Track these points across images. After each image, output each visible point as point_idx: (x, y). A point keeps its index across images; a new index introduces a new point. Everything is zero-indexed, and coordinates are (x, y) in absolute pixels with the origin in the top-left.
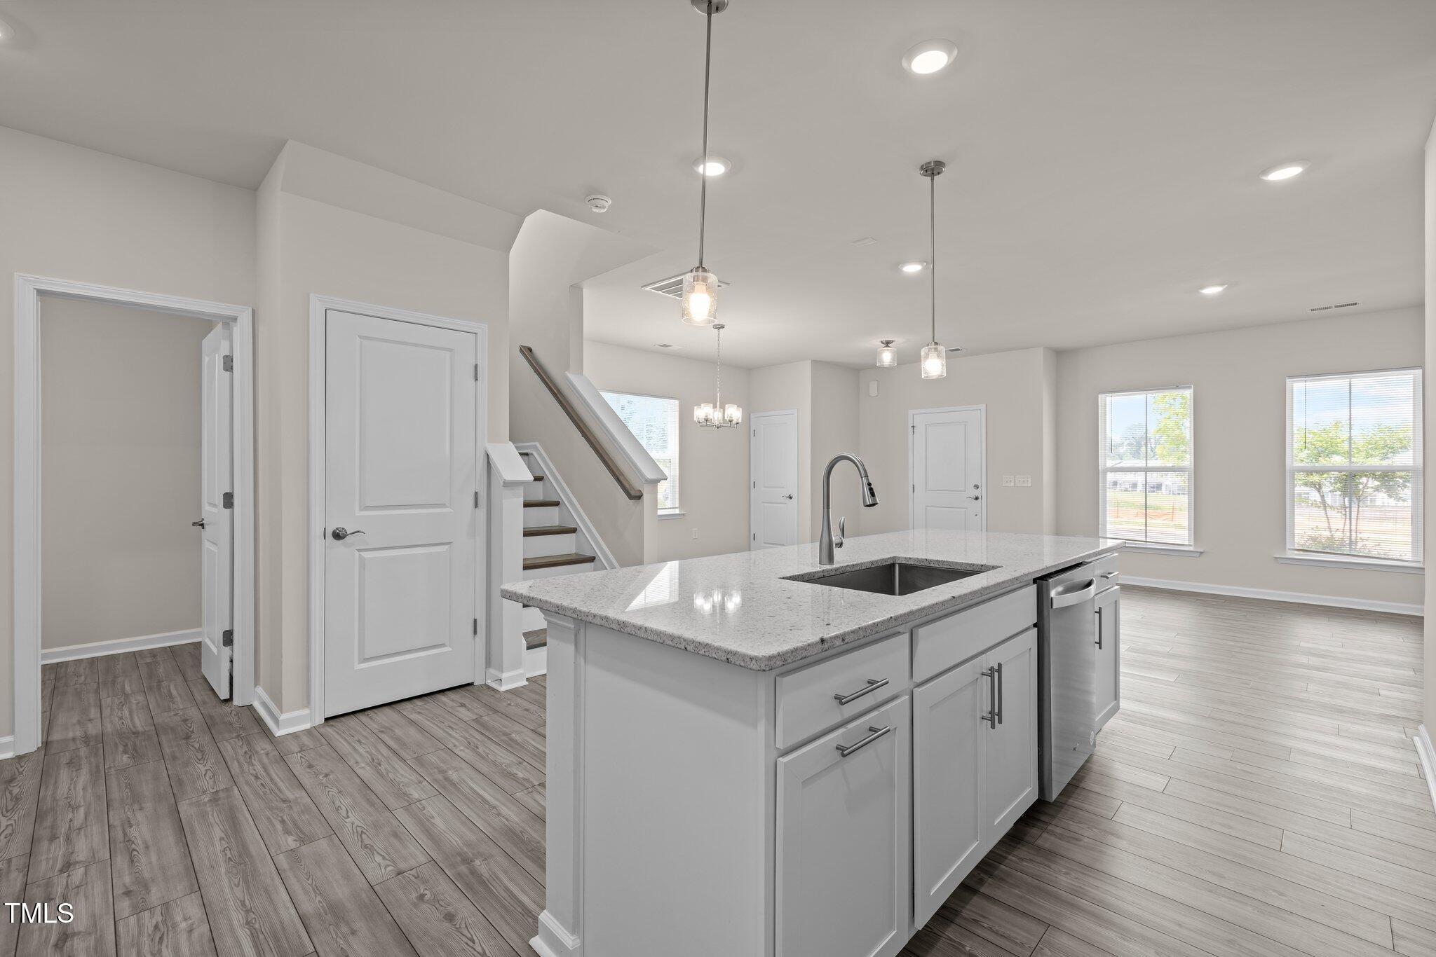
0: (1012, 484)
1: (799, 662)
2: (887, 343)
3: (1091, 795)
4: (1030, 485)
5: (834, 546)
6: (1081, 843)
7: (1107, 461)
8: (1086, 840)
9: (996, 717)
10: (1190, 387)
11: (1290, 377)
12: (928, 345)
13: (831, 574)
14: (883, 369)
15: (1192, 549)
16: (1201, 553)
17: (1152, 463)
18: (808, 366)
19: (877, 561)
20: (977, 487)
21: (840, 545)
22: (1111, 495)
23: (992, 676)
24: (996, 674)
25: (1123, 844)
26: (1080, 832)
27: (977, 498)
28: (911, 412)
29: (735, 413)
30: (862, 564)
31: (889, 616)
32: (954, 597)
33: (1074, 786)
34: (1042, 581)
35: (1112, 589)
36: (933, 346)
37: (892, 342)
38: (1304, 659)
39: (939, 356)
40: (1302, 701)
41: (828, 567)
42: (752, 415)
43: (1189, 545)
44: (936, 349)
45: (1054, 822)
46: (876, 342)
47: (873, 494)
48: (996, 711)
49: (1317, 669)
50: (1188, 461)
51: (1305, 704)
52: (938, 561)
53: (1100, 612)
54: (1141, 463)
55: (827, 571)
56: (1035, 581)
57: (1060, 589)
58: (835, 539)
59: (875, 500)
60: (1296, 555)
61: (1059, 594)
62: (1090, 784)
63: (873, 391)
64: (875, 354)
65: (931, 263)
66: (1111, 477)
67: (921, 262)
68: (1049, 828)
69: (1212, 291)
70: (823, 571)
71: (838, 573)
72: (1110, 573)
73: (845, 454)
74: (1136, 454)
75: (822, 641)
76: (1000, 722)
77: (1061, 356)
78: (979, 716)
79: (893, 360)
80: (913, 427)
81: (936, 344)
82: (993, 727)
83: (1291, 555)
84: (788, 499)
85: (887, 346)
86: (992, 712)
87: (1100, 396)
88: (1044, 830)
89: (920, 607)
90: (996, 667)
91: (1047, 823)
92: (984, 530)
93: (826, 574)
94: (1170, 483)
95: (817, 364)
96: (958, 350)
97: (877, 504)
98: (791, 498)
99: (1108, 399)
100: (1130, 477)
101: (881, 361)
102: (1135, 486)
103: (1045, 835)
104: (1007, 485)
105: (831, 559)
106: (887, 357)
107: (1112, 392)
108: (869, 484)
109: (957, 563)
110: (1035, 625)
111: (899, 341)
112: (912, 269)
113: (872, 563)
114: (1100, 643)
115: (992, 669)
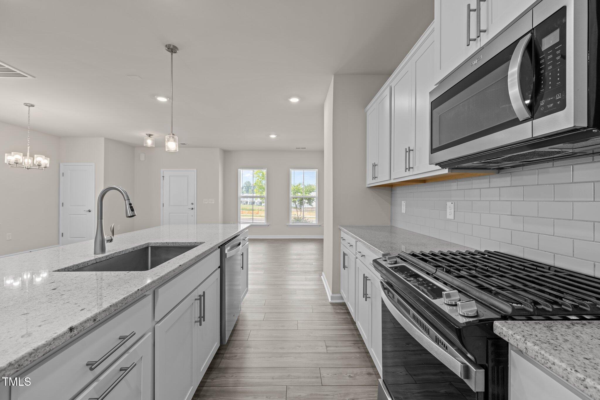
0: (207, 203)
1: (41, 358)
2: (150, 135)
3: (241, 332)
4: (214, 203)
5: (106, 242)
6: (237, 357)
7: (240, 194)
8: (239, 355)
9: (202, 319)
10: (265, 169)
11: (291, 168)
12: (169, 134)
13: (102, 260)
14: (147, 147)
15: (266, 224)
16: (268, 225)
17: (255, 195)
18: (103, 140)
19: (136, 247)
20: (192, 204)
21: (111, 241)
22: (242, 206)
23: (200, 299)
24: (202, 297)
25: (252, 350)
26: (236, 352)
27: (192, 209)
28: (162, 170)
29: (44, 161)
30: (126, 250)
31: (137, 289)
32: (180, 265)
33: (234, 330)
34: (222, 247)
35: (246, 244)
36: (172, 135)
37: (152, 135)
38: (295, 257)
39: (175, 141)
40: (296, 271)
41: (101, 256)
42: (61, 164)
43: (265, 223)
44: (173, 137)
45: (226, 352)
46: (143, 134)
47: (132, 210)
48: (202, 316)
49: (299, 259)
50: (265, 194)
51: (297, 272)
52: (173, 243)
53: (243, 255)
54: (252, 195)
55: (99, 258)
56: (219, 247)
57: (229, 248)
58: (106, 237)
59: (134, 213)
60: (292, 224)
61: (229, 251)
62: (239, 327)
63: (142, 157)
64: (143, 140)
65: (171, 98)
66: (242, 199)
67: (167, 97)
68: (225, 356)
69: (273, 136)
70: (95, 259)
71: (108, 258)
72: (246, 238)
73: (114, 186)
74: (247, 191)
75: (71, 329)
76: (204, 320)
77: (226, 153)
78: (194, 321)
79: (153, 144)
80: (163, 177)
81: (173, 134)
82: (201, 325)
83: (291, 224)
84: (88, 212)
85: (150, 137)
86: (200, 317)
87: (239, 169)
88: (222, 358)
89: (159, 277)
90: (202, 294)
91: (223, 354)
92: (196, 223)
93: (98, 261)
94: (257, 202)
95: (108, 140)
96: (185, 144)
97: (135, 215)
98: (90, 211)
99: (241, 171)
100: (246, 199)
101: (146, 143)
102: (247, 202)
103: (223, 360)
104: (206, 203)
105: (103, 250)
106: (149, 142)
107: (242, 168)
108: (130, 204)
109: (183, 243)
110: (219, 267)
111: (156, 135)
112: (162, 99)
113: (133, 248)
114: (242, 267)
115: (200, 296)
